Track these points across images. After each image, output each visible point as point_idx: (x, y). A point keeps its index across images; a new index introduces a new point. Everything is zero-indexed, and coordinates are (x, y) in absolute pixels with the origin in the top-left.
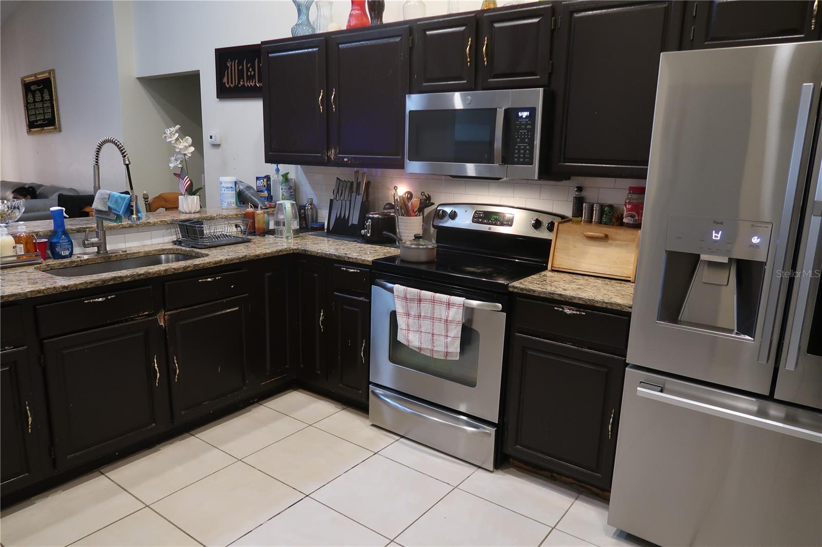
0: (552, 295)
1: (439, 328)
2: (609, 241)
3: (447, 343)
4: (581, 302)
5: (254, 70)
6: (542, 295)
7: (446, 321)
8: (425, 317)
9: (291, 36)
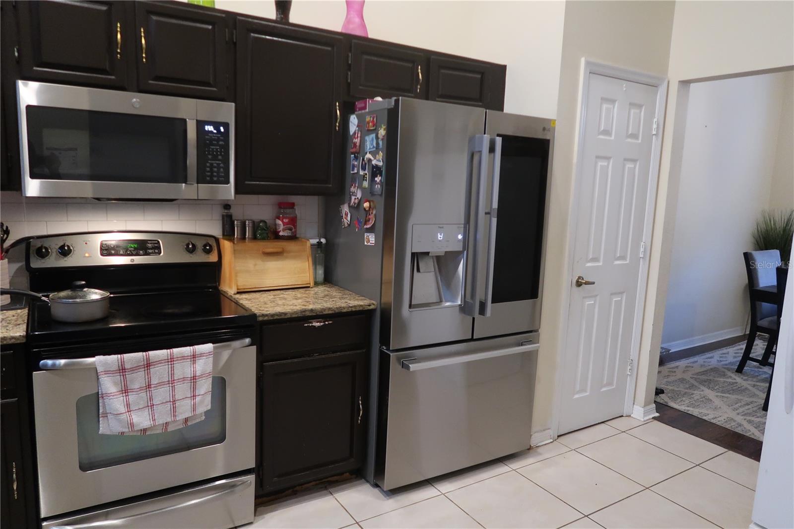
0: (304, 313)
1: (182, 390)
2: (285, 254)
3: (194, 405)
6: (294, 316)
7: (194, 378)
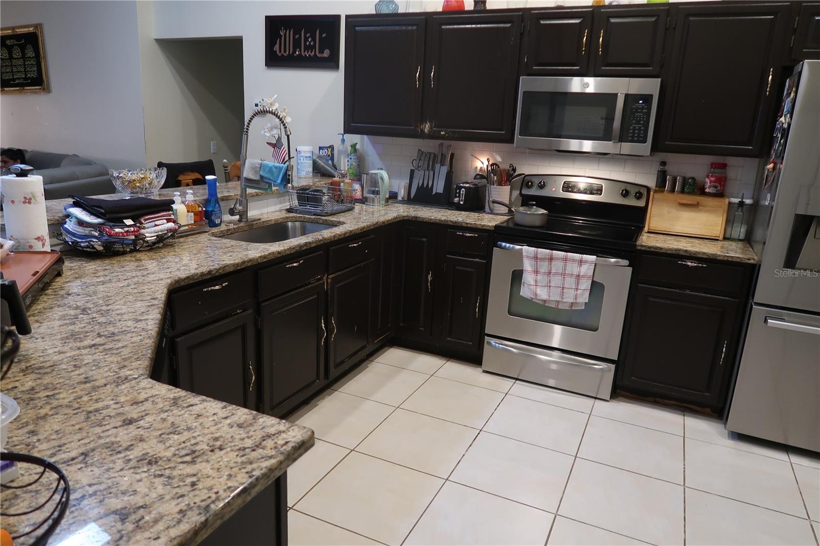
0: (678, 252)
1: (570, 282)
2: (700, 208)
3: (576, 295)
4: (704, 256)
5: (314, 40)
6: (668, 252)
7: (578, 276)
8: (556, 274)
9: (375, 13)
